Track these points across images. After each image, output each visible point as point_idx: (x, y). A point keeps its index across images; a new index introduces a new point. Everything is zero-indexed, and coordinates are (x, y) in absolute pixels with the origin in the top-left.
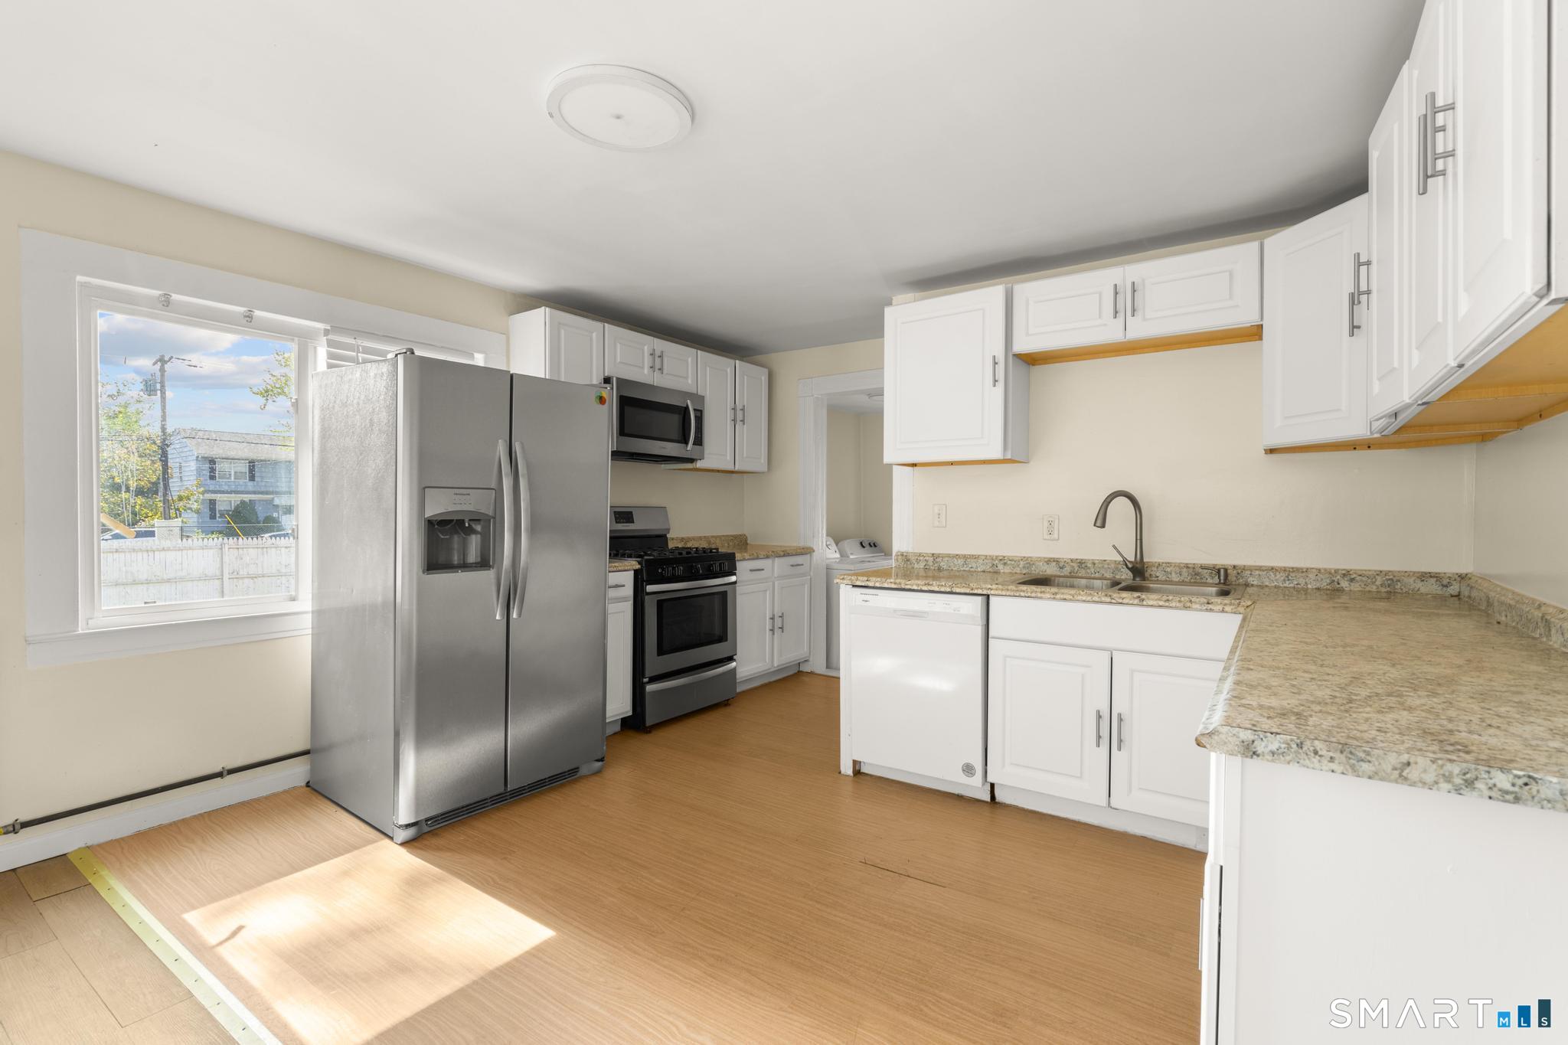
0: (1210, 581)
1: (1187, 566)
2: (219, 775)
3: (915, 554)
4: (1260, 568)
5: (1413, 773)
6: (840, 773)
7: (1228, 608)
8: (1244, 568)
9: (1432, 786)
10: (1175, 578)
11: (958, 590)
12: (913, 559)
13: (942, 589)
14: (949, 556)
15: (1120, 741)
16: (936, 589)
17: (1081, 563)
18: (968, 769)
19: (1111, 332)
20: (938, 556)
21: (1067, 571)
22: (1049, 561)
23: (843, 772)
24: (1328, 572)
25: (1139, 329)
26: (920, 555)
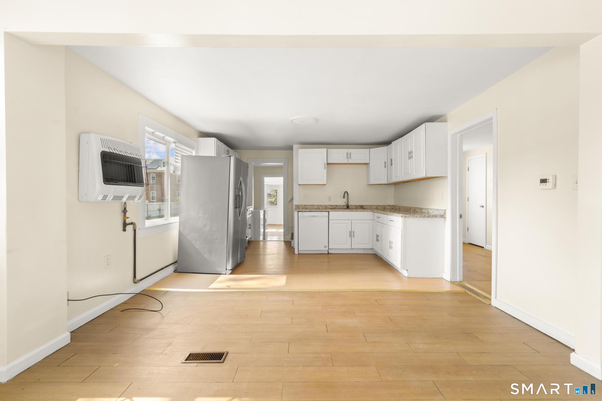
0: (359, 208)
1: (355, 205)
2: (163, 269)
3: (300, 205)
4: (366, 205)
5: (418, 216)
6: (295, 254)
7: (370, 211)
8: (364, 205)
9: (419, 217)
10: (353, 208)
11: (323, 211)
12: (300, 206)
13: (320, 211)
14: (308, 205)
15: (353, 236)
16: (318, 211)
17: (336, 206)
18: (325, 247)
19: (346, 161)
20: (306, 205)
21: (333, 207)
22: (330, 205)
23: (296, 254)
24: (376, 205)
25: (351, 161)
26: (301, 205)
